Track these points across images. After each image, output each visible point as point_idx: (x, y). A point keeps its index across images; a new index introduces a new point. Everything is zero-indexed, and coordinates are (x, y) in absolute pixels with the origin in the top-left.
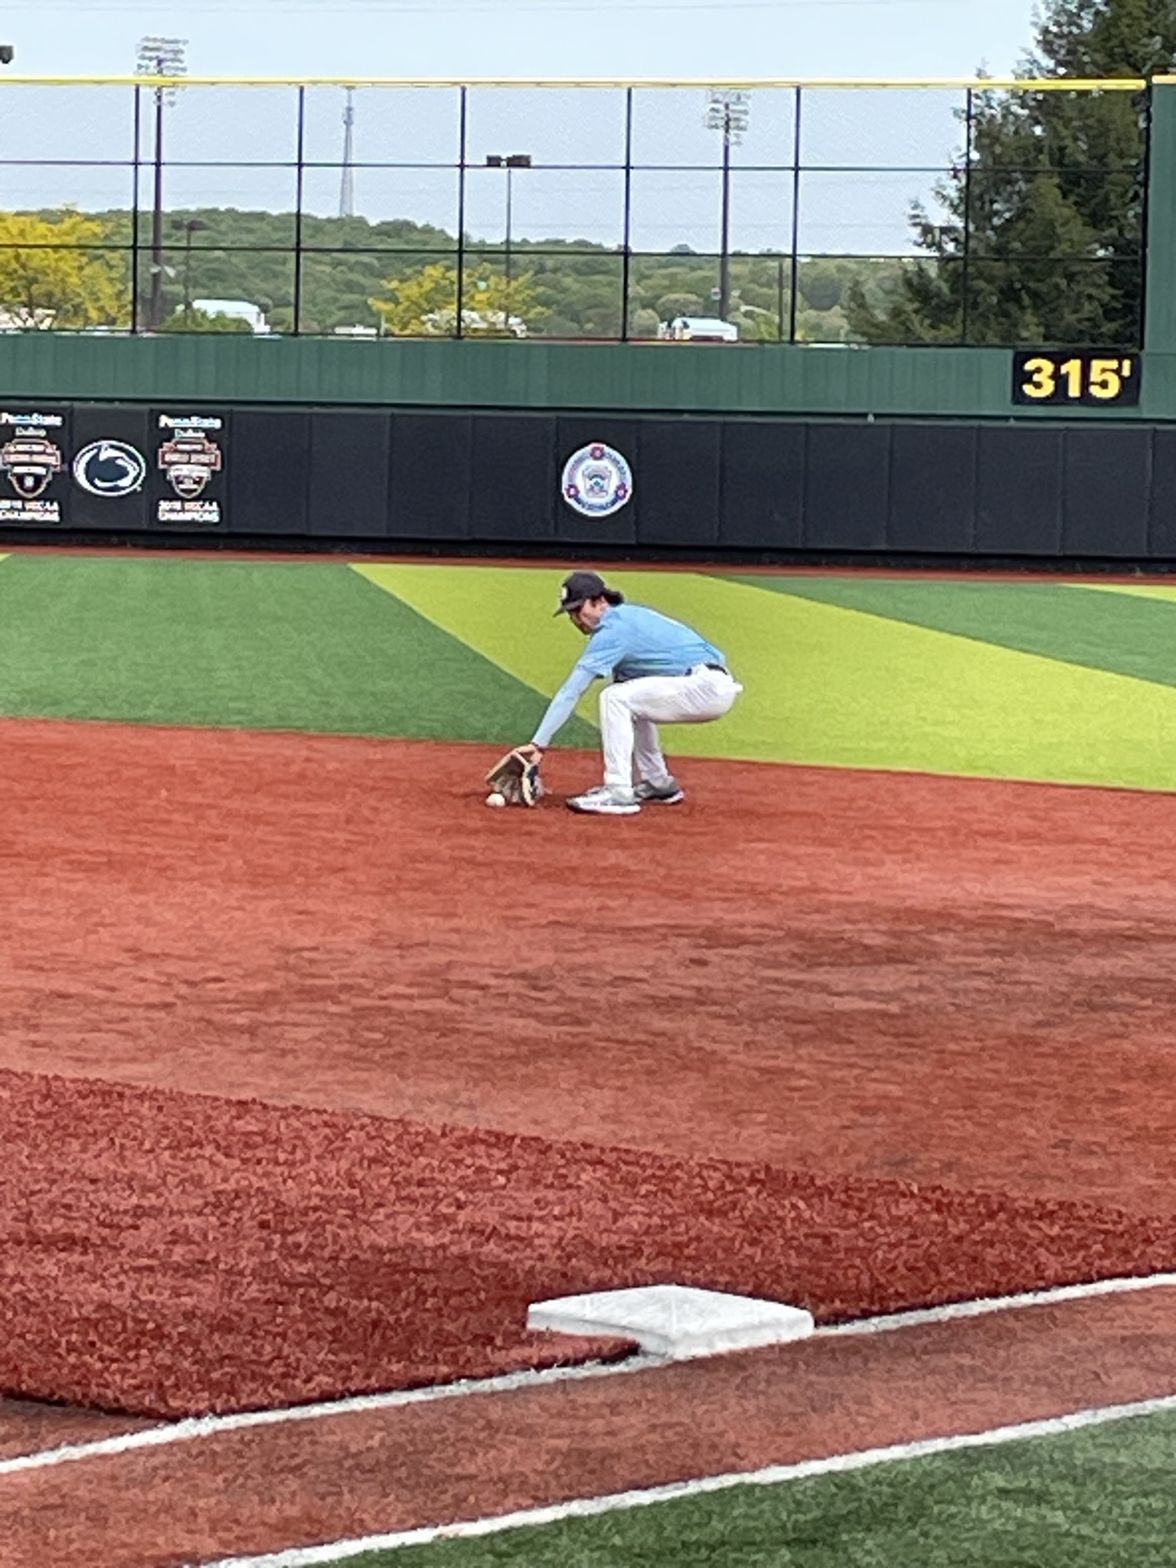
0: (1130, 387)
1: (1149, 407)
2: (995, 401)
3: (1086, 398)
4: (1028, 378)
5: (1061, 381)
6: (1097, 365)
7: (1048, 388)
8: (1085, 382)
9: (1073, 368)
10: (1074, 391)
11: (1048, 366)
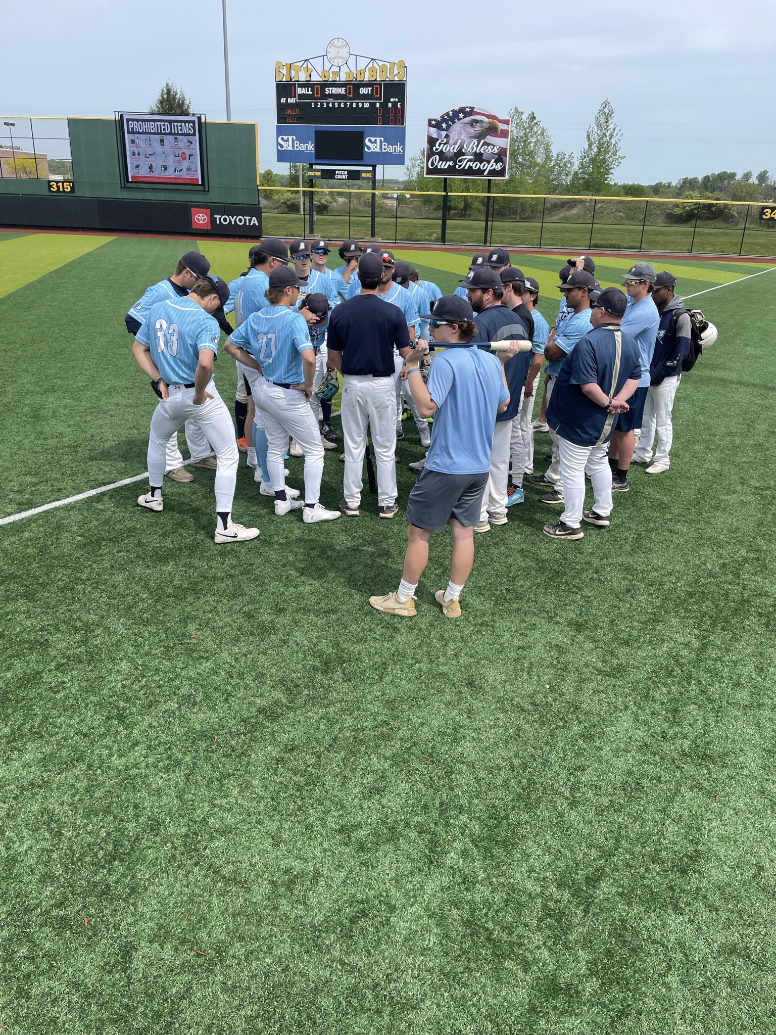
0: (73, 188)
1: (78, 193)
2: (46, 192)
3: (64, 191)
4: (51, 186)
5: (58, 187)
6: (65, 184)
7: (56, 189)
8: (63, 188)
9: (60, 184)
10: (61, 190)
11: (55, 184)
